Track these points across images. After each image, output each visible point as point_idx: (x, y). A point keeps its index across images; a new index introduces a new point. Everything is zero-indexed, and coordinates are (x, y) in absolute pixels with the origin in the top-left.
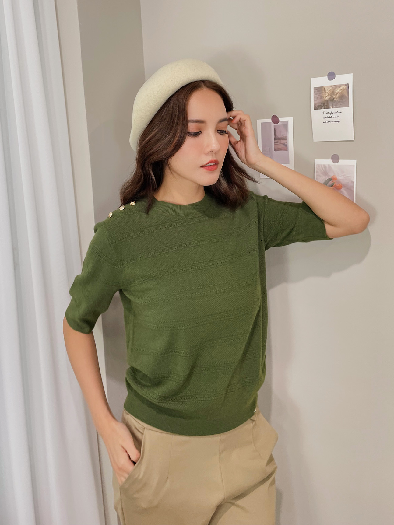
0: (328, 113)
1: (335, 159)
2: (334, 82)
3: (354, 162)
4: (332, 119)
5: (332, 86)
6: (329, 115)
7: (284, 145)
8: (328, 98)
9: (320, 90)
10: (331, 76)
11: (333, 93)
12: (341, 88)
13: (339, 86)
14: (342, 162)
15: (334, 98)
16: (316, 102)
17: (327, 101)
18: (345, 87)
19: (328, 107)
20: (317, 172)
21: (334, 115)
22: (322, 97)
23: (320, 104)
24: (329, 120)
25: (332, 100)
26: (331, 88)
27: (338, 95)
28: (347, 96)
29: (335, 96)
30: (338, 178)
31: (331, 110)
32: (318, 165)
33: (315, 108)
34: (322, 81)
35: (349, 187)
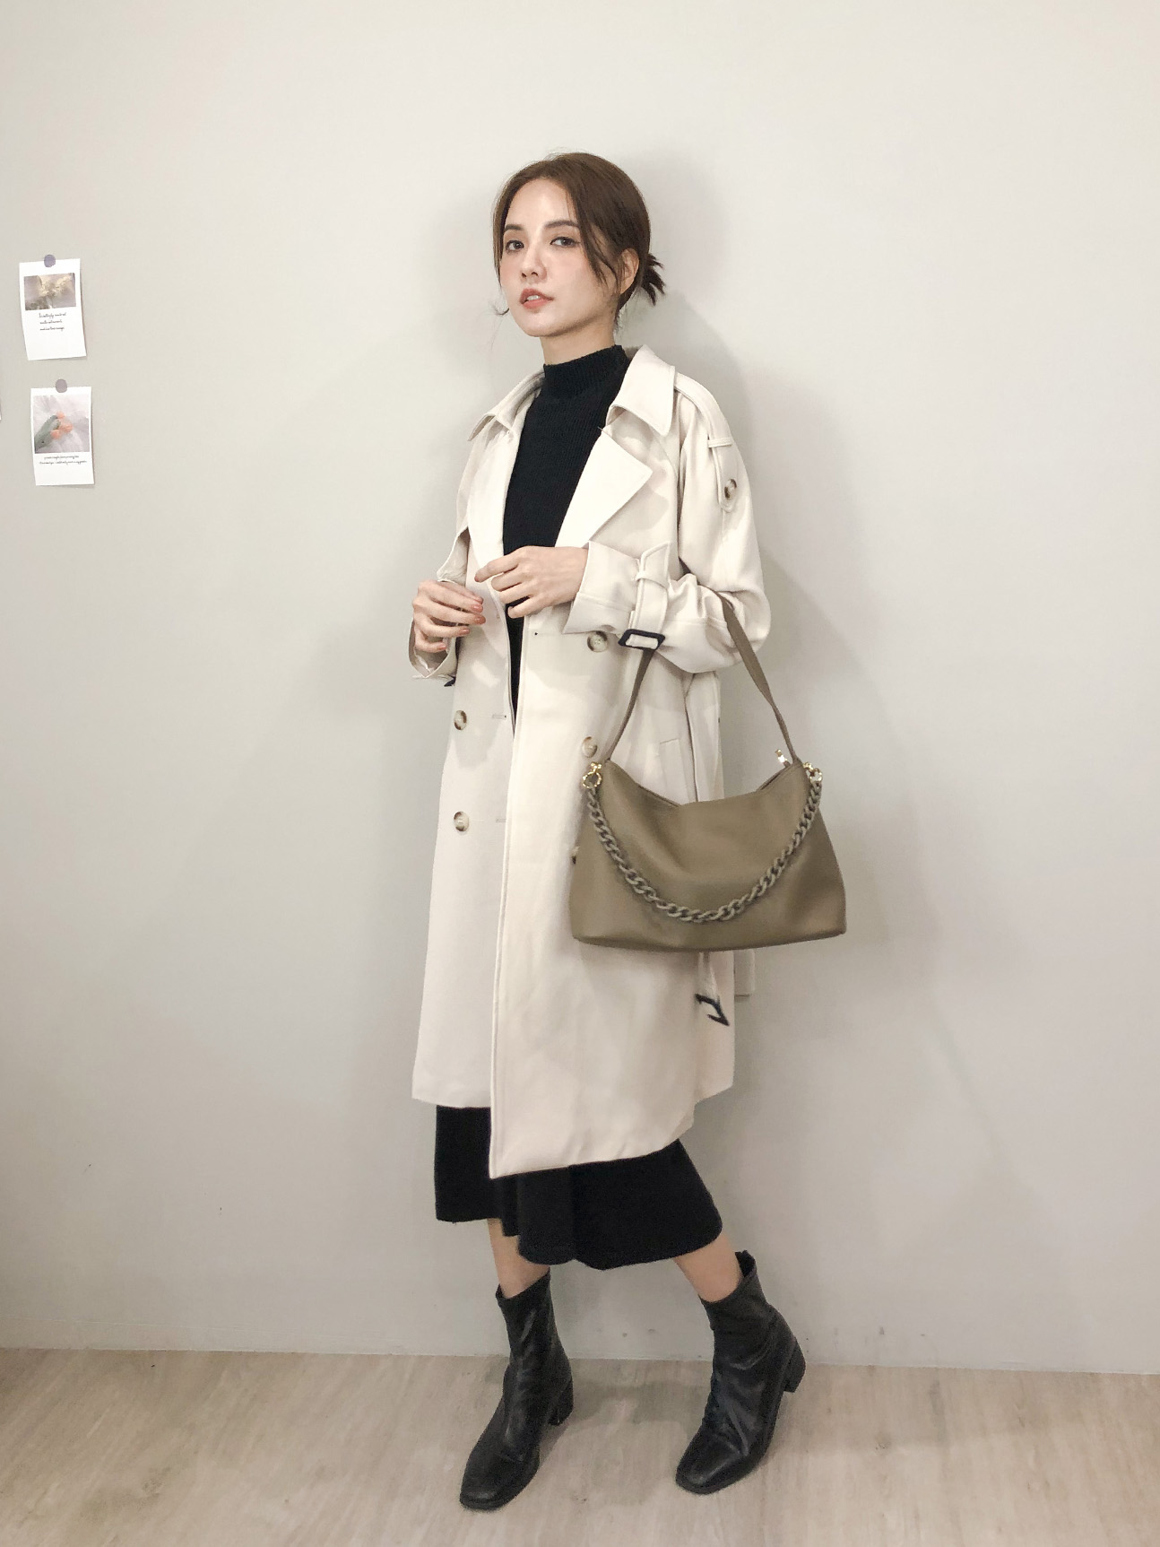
0: (47, 316)
1: (61, 386)
2: (53, 270)
3: (87, 390)
4: (53, 325)
5: (51, 276)
6: (47, 319)
8: (45, 293)
9: (32, 281)
10: (49, 261)
11: (53, 285)
12: (65, 278)
13: (62, 276)
14: (71, 391)
15: (54, 294)
16: (30, 298)
17: (44, 298)
18: (70, 278)
19: (46, 307)
20: (34, 406)
21: (55, 319)
22: (36, 292)
23: (34, 303)
24: (48, 326)
25: (51, 296)
26: (49, 279)
27: (59, 289)
28: (71, 288)
29: (54, 290)
30: (65, 415)
31: (51, 311)
32: (37, 397)
33: (27, 309)
34: (37, 268)
35: (82, 428)
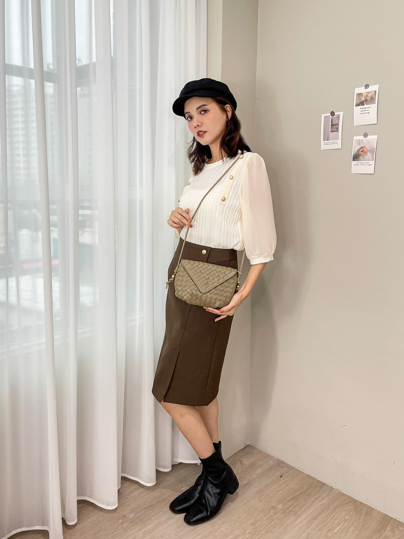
0: (363, 108)
1: (366, 135)
2: (368, 90)
3: (376, 137)
4: (365, 112)
5: (366, 92)
6: (363, 110)
7: (336, 128)
8: (364, 99)
9: (359, 95)
11: (367, 96)
12: (372, 93)
13: (370, 92)
14: (369, 137)
16: (357, 102)
17: (363, 101)
18: (374, 92)
19: (363, 105)
20: (354, 144)
21: (367, 109)
22: (361, 99)
23: (359, 103)
24: (363, 112)
25: (366, 100)
27: (369, 97)
28: (374, 97)
30: (366, 146)
31: (365, 106)
32: (356, 140)
33: (356, 106)
34: (362, 90)
35: (372, 152)
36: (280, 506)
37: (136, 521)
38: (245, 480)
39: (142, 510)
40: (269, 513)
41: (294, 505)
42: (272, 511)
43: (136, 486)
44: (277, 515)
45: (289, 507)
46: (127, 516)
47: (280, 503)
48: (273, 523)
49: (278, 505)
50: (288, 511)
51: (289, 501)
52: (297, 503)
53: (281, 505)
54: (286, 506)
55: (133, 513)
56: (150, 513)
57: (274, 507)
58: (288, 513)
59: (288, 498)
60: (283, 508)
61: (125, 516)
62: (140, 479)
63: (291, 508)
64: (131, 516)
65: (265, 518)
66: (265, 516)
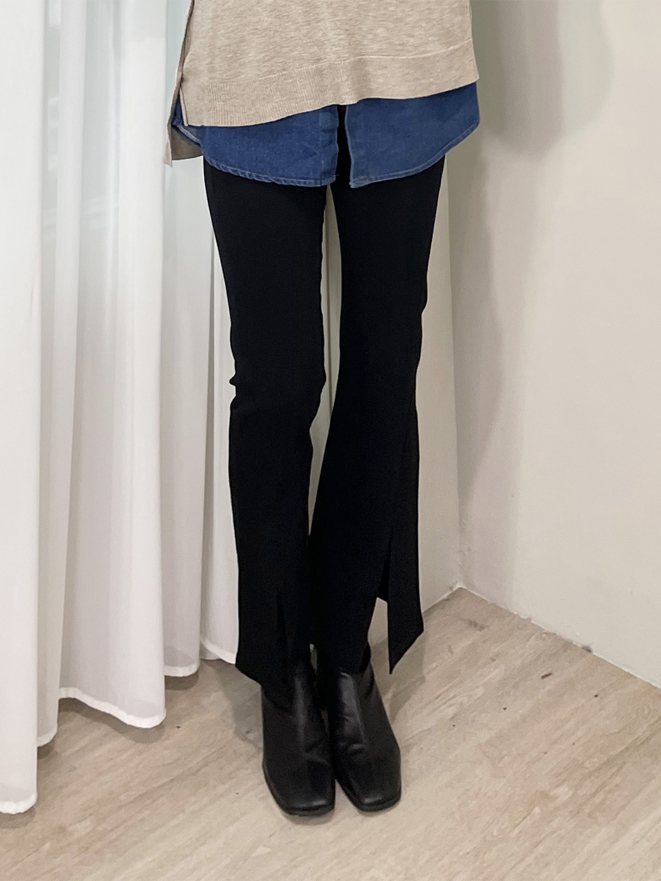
36: (564, 792)
37: (98, 845)
38: (450, 706)
39: (120, 807)
40: (529, 814)
41: (607, 788)
42: (537, 810)
43: (104, 729)
44: (555, 824)
45: (594, 795)
46: (70, 829)
47: (564, 781)
48: (540, 849)
49: (557, 786)
50: (587, 809)
51: (590, 774)
52: (618, 780)
53: (566, 789)
54: (581, 792)
55: (92, 817)
56: (143, 820)
57: (545, 796)
58: (590, 815)
59: (587, 764)
60: (570, 798)
61: (62, 830)
62: (120, 708)
63: (597, 800)
64: (82, 828)
65: (516, 831)
66: (516, 826)
